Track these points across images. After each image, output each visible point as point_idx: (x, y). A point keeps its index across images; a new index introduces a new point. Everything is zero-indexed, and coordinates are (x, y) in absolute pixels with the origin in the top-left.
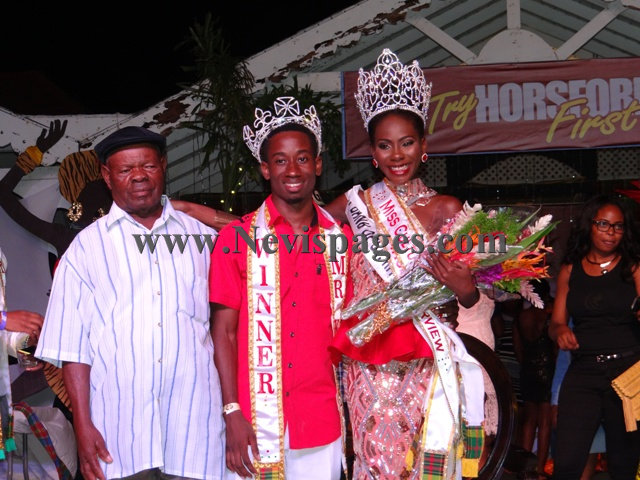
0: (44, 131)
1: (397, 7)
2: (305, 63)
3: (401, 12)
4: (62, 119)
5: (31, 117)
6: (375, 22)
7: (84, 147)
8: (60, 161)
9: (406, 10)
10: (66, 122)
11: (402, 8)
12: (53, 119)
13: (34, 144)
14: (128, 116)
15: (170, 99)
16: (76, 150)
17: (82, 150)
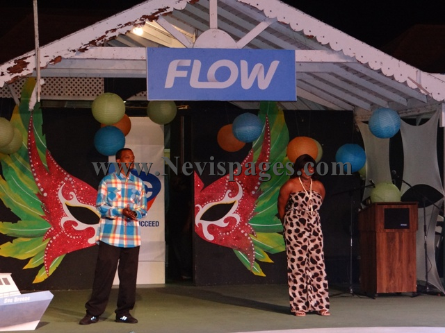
1: (154, 12)
2: (99, 42)
3: (156, 16)
6: (141, 20)
9: (159, 14)
11: (157, 13)
15: (17, 58)
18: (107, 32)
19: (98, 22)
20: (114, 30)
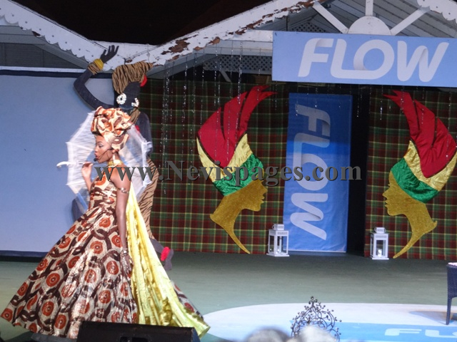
0: (105, 51)
2: (256, 25)
4: (116, 45)
5: (98, 42)
6: (297, 6)
7: (128, 62)
9: (314, 1)
10: (118, 47)
14: (154, 46)
15: (179, 39)
17: (126, 64)
18: (264, 17)
19: (256, 7)
20: (271, 15)
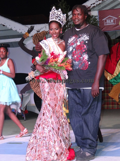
0: (29, 29)
5: (26, 25)
7: (38, 32)
8: (33, 35)
10: (34, 26)
12: (31, 26)
13: (27, 32)
16: (36, 33)
17: (38, 33)
18: (91, 5)
19: (88, 1)
20: (94, 4)
